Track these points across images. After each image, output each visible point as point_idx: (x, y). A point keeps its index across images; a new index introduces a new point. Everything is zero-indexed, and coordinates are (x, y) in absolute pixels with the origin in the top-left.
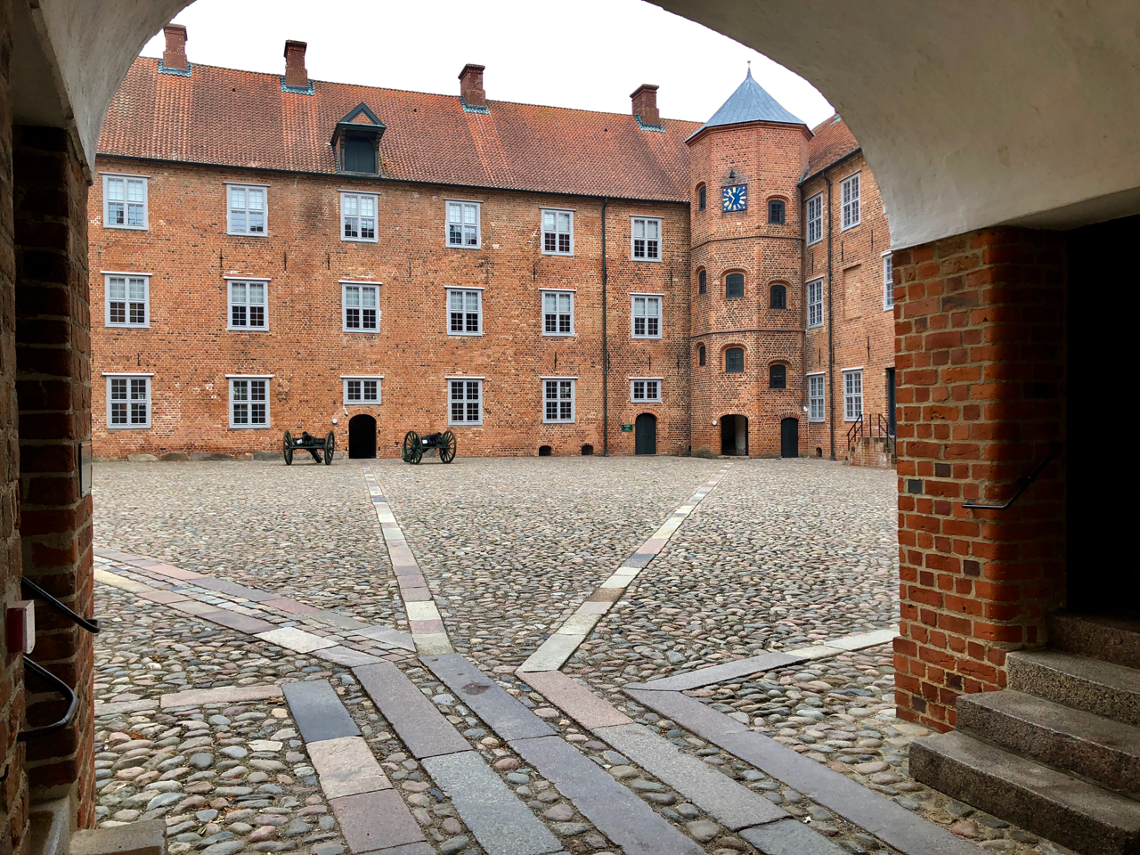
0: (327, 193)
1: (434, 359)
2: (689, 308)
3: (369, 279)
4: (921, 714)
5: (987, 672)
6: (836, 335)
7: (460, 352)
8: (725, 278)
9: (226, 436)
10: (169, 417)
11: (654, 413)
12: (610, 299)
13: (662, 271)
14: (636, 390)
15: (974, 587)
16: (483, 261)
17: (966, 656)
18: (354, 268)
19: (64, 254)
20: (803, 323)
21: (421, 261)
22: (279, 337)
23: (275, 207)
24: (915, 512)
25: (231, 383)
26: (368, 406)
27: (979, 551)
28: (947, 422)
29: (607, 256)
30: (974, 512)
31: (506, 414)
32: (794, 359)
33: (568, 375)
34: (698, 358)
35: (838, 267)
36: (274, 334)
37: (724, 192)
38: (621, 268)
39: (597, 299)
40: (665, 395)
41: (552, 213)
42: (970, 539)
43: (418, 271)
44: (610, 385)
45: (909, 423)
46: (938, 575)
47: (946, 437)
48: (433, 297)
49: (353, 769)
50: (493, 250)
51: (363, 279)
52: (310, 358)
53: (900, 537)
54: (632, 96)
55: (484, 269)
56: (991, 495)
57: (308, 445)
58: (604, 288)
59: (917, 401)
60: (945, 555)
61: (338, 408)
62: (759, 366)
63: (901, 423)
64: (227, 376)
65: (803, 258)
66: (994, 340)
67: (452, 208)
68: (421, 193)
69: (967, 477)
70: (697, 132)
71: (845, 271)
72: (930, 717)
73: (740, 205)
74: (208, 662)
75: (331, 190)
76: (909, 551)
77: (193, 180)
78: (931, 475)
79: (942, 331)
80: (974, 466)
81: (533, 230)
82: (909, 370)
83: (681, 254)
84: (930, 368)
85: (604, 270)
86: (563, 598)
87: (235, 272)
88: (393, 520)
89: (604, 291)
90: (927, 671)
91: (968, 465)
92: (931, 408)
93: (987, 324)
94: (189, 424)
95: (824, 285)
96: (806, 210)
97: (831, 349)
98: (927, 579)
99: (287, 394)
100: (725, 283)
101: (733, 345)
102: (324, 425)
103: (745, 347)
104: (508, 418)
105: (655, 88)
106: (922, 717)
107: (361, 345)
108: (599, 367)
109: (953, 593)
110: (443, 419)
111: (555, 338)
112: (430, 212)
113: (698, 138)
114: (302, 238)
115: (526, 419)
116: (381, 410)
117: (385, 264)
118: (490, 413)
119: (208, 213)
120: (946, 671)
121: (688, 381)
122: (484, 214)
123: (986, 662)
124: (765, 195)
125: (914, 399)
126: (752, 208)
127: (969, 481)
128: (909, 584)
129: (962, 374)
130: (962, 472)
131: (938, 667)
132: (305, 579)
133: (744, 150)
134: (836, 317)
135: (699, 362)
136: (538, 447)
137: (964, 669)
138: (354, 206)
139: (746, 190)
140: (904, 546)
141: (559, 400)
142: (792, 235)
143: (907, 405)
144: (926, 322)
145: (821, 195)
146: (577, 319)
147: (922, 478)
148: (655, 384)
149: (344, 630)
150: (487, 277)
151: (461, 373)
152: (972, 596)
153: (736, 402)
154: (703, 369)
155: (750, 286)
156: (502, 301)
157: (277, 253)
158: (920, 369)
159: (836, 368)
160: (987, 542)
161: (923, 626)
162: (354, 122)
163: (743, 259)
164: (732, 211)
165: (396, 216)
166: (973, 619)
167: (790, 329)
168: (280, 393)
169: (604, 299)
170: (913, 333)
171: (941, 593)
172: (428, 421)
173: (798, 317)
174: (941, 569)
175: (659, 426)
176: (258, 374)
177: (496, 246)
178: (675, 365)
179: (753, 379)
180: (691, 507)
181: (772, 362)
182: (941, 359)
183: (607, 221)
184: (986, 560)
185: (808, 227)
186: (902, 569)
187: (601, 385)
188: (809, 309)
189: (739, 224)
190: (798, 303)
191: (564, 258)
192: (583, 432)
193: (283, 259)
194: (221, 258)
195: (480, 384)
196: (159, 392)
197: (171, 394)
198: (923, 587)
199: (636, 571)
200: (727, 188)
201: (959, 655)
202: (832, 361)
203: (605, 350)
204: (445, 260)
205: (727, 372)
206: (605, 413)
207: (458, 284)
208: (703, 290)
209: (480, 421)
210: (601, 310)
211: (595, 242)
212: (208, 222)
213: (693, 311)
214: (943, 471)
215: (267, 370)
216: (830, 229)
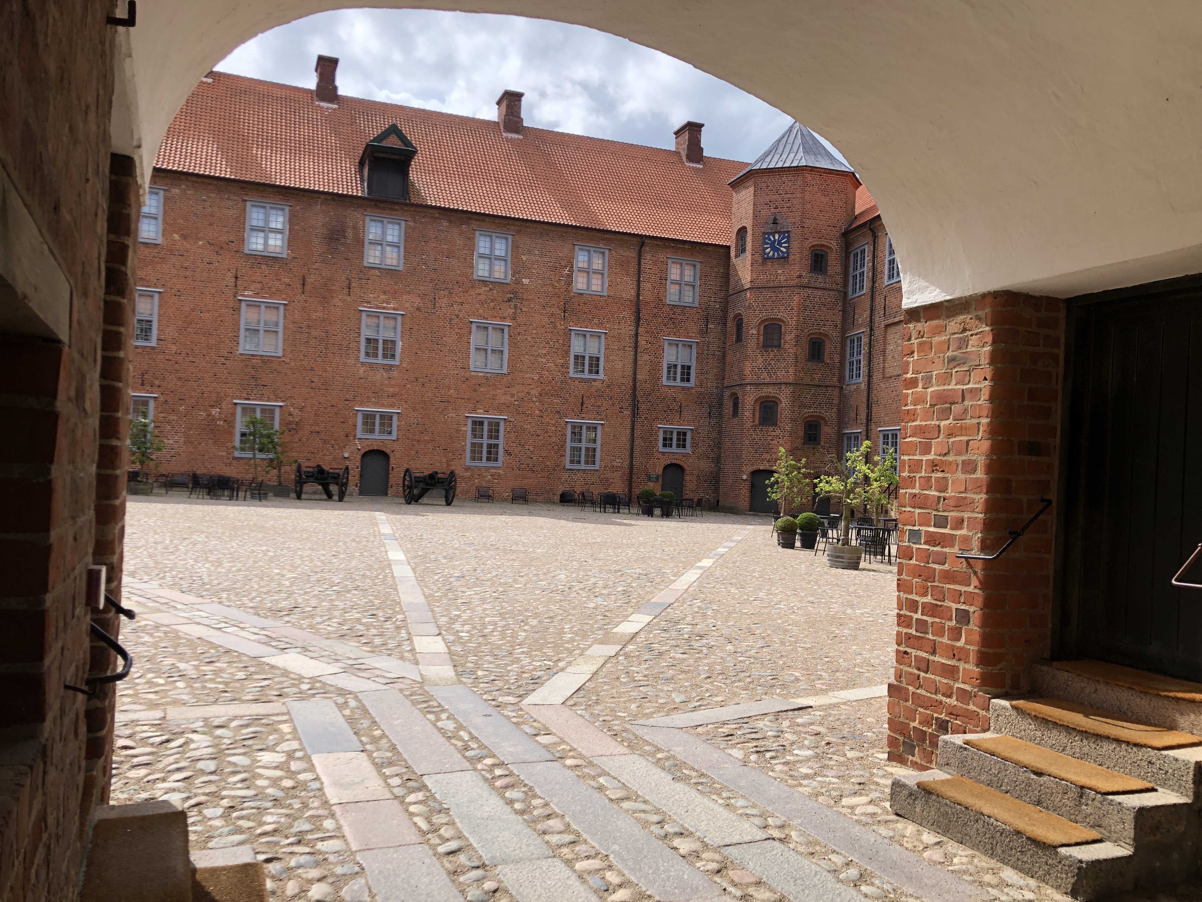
0: (353, 216)
1: (455, 395)
2: (724, 356)
3: (390, 309)
4: (911, 758)
5: (970, 716)
6: (875, 392)
7: (482, 389)
8: (762, 328)
9: (230, 464)
10: (171, 442)
11: (682, 464)
12: (642, 342)
13: (698, 316)
14: (665, 439)
15: (963, 635)
16: (512, 296)
17: (953, 701)
18: (376, 295)
19: (123, 269)
20: (841, 379)
21: (446, 293)
22: (293, 364)
23: (296, 227)
24: (913, 562)
25: (239, 410)
26: (382, 441)
27: (969, 598)
28: (947, 475)
29: (641, 298)
30: (968, 563)
31: (528, 457)
32: (831, 415)
33: (595, 419)
34: (731, 409)
35: (880, 322)
36: (287, 360)
37: (766, 238)
38: (655, 311)
39: (628, 342)
40: (694, 445)
41: (586, 250)
42: (963, 589)
43: (443, 302)
44: (637, 432)
45: (912, 475)
46: (932, 623)
47: (944, 490)
48: (457, 330)
49: (356, 780)
50: (523, 284)
51: (384, 308)
52: (324, 387)
53: (898, 585)
54: (676, 133)
55: (512, 304)
56: (984, 547)
57: (320, 479)
58: (637, 330)
59: (920, 454)
60: (939, 603)
61: (350, 441)
62: (794, 420)
63: (904, 474)
64: (235, 401)
65: (844, 311)
66: (992, 398)
67: (482, 238)
68: (450, 221)
69: (961, 529)
70: (742, 174)
71: (887, 326)
72: (919, 761)
73: (782, 252)
74: (212, 680)
75: (356, 213)
76: (906, 598)
77: (211, 195)
78: (929, 525)
79: (946, 387)
80: (969, 518)
81: (566, 267)
82: (914, 423)
83: (718, 300)
84: (933, 423)
85: (638, 312)
86: (572, 640)
87: (250, 293)
88: (403, 558)
89: (637, 335)
90: (917, 716)
91: (963, 517)
92: (933, 461)
93: (987, 383)
94: (191, 450)
95: (865, 340)
96: (849, 261)
97: (869, 407)
98: (922, 625)
99: (297, 424)
100: (762, 332)
101: (767, 397)
102: (335, 459)
103: (779, 400)
104: (529, 461)
105: (702, 125)
106: (911, 761)
107: (378, 377)
108: (627, 413)
109: (945, 640)
110: (461, 458)
111: (582, 380)
112: (459, 242)
113: (742, 180)
114: (323, 262)
115: (548, 463)
116: (396, 446)
117: (409, 293)
118: (510, 454)
119: (225, 229)
120: (935, 715)
121: (720, 432)
122: (515, 247)
123: (972, 707)
124: (808, 244)
125: (918, 452)
126: (795, 257)
127: (964, 532)
128: (905, 630)
129: (963, 430)
130: (959, 523)
131: (928, 712)
132: (310, 609)
133: (788, 196)
134: (875, 374)
135: (731, 412)
136: (559, 493)
137: (951, 714)
138: (379, 231)
139: (789, 237)
140: (902, 594)
141: (584, 445)
142: (834, 286)
143: (911, 457)
144: (932, 378)
145: (866, 247)
146: (606, 361)
147: (921, 528)
148: (685, 434)
149: (350, 658)
150: (515, 313)
151: (482, 411)
152: (961, 643)
153: (768, 456)
154: (735, 421)
155: (789, 337)
156: (529, 339)
157: (295, 276)
158: (924, 423)
159: (873, 426)
160: (977, 591)
161: (916, 672)
162: (384, 144)
163: (782, 308)
164: (773, 258)
165: (423, 243)
166: (962, 665)
167: (828, 383)
168: (290, 423)
169: (637, 342)
170: (919, 389)
171: (935, 641)
172: (444, 460)
173: (836, 371)
174: (935, 617)
175: (687, 478)
176: (267, 401)
177: (526, 281)
178: (706, 415)
179: (787, 434)
180: (712, 561)
181: (806, 417)
182: (945, 414)
183: (643, 261)
184: (976, 609)
185: (851, 279)
186: (899, 616)
187: (628, 431)
188: (848, 364)
189: (780, 272)
190: (837, 358)
191: (596, 298)
192: (607, 480)
193: (301, 282)
194: (236, 278)
195: (502, 424)
196: (162, 415)
197: (175, 418)
198: (918, 634)
199: (648, 618)
200: (769, 234)
201: (948, 700)
202: (869, 419)
203: (634, 395)
204: (473, 292)
205: (759, 425)
206: (631, 462)
207: (484, 318)
208: (739, 339)
209: (500, 464)
210: (632, 353)
211: (630, 282)
212: (224, 238)
213: (728, 359)
214: (941, 522)
215: (277, 398)
216: (874, 282)
